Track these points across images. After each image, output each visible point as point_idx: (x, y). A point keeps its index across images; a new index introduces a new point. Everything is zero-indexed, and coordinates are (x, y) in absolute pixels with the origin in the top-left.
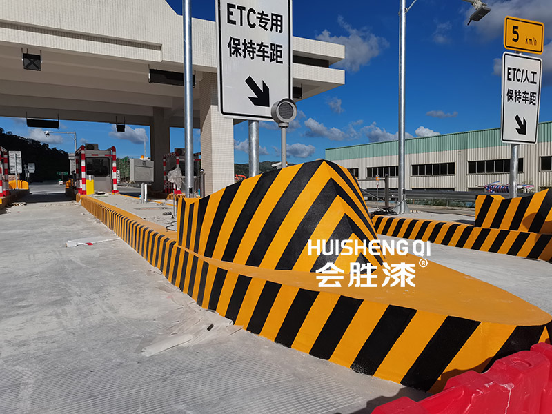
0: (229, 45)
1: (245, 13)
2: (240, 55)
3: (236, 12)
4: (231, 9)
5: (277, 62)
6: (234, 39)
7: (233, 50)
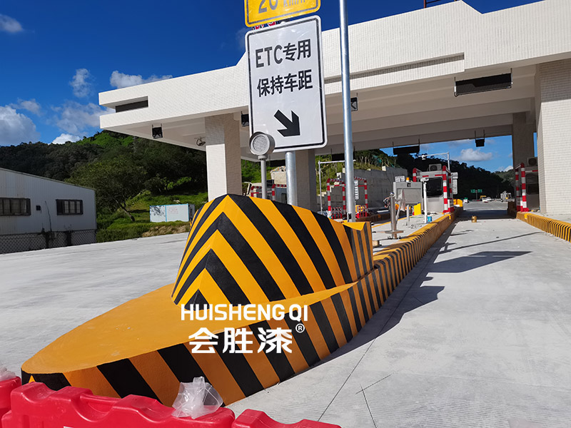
0: (259, 87)
1: (272, 52)
2: (269, 92)
3: (264, 55)
4: (259, 54)
5: (307, 88)
6: (263, 80)
7: (262, 90)
